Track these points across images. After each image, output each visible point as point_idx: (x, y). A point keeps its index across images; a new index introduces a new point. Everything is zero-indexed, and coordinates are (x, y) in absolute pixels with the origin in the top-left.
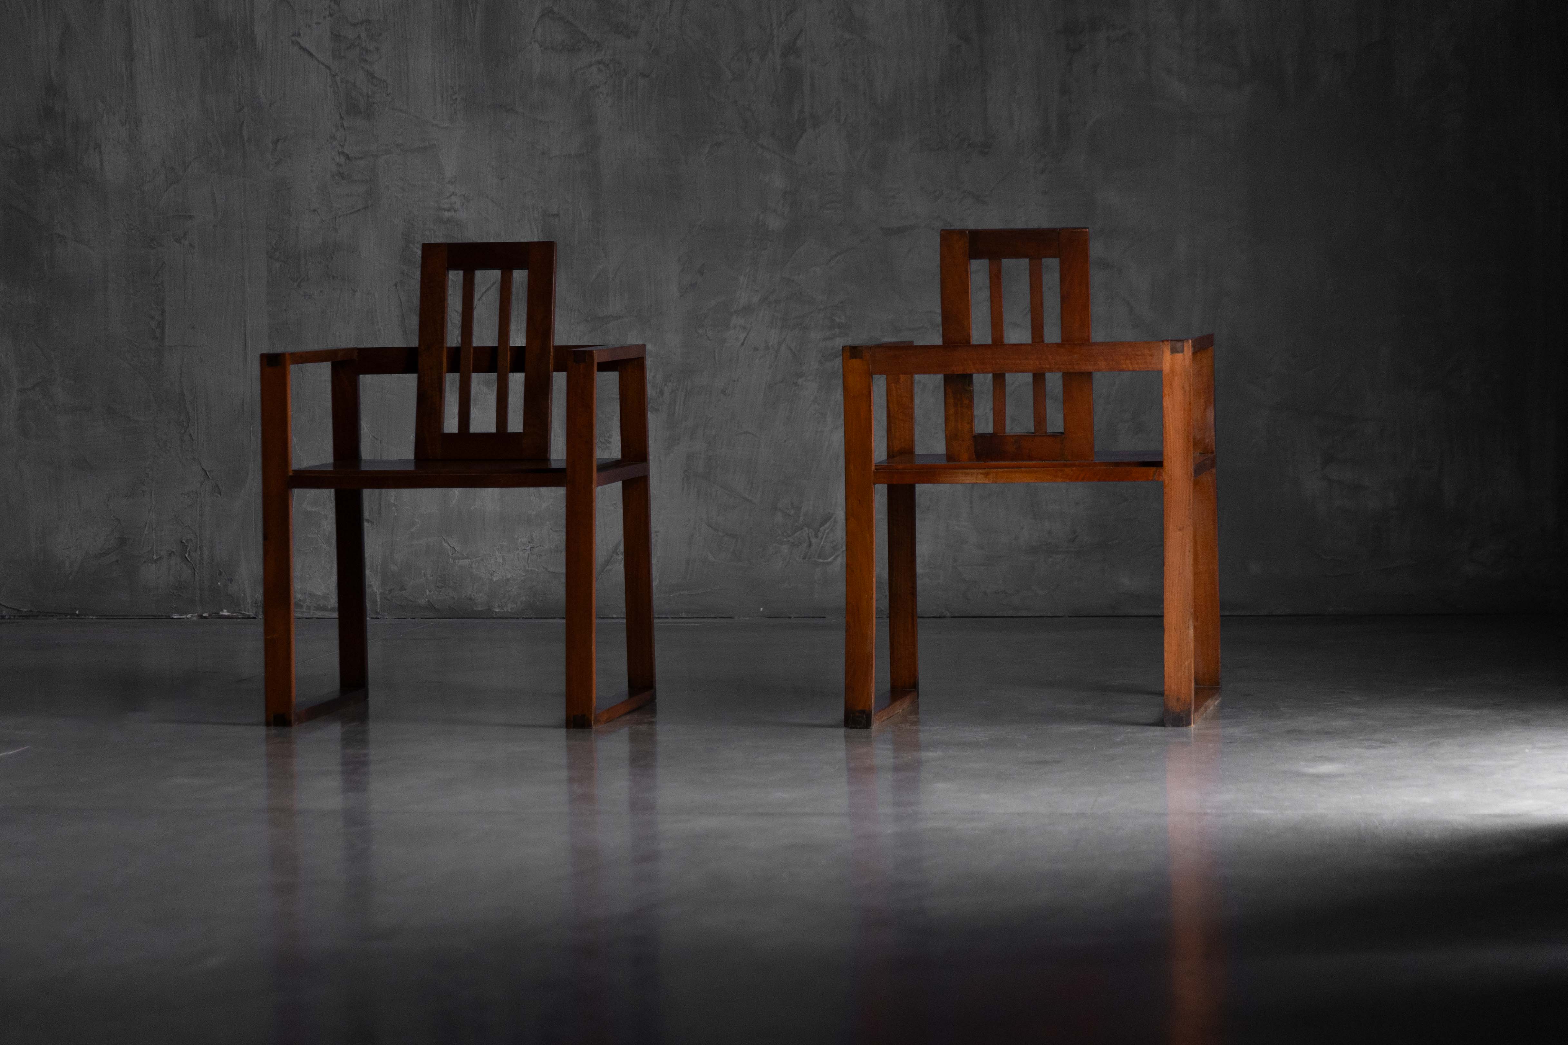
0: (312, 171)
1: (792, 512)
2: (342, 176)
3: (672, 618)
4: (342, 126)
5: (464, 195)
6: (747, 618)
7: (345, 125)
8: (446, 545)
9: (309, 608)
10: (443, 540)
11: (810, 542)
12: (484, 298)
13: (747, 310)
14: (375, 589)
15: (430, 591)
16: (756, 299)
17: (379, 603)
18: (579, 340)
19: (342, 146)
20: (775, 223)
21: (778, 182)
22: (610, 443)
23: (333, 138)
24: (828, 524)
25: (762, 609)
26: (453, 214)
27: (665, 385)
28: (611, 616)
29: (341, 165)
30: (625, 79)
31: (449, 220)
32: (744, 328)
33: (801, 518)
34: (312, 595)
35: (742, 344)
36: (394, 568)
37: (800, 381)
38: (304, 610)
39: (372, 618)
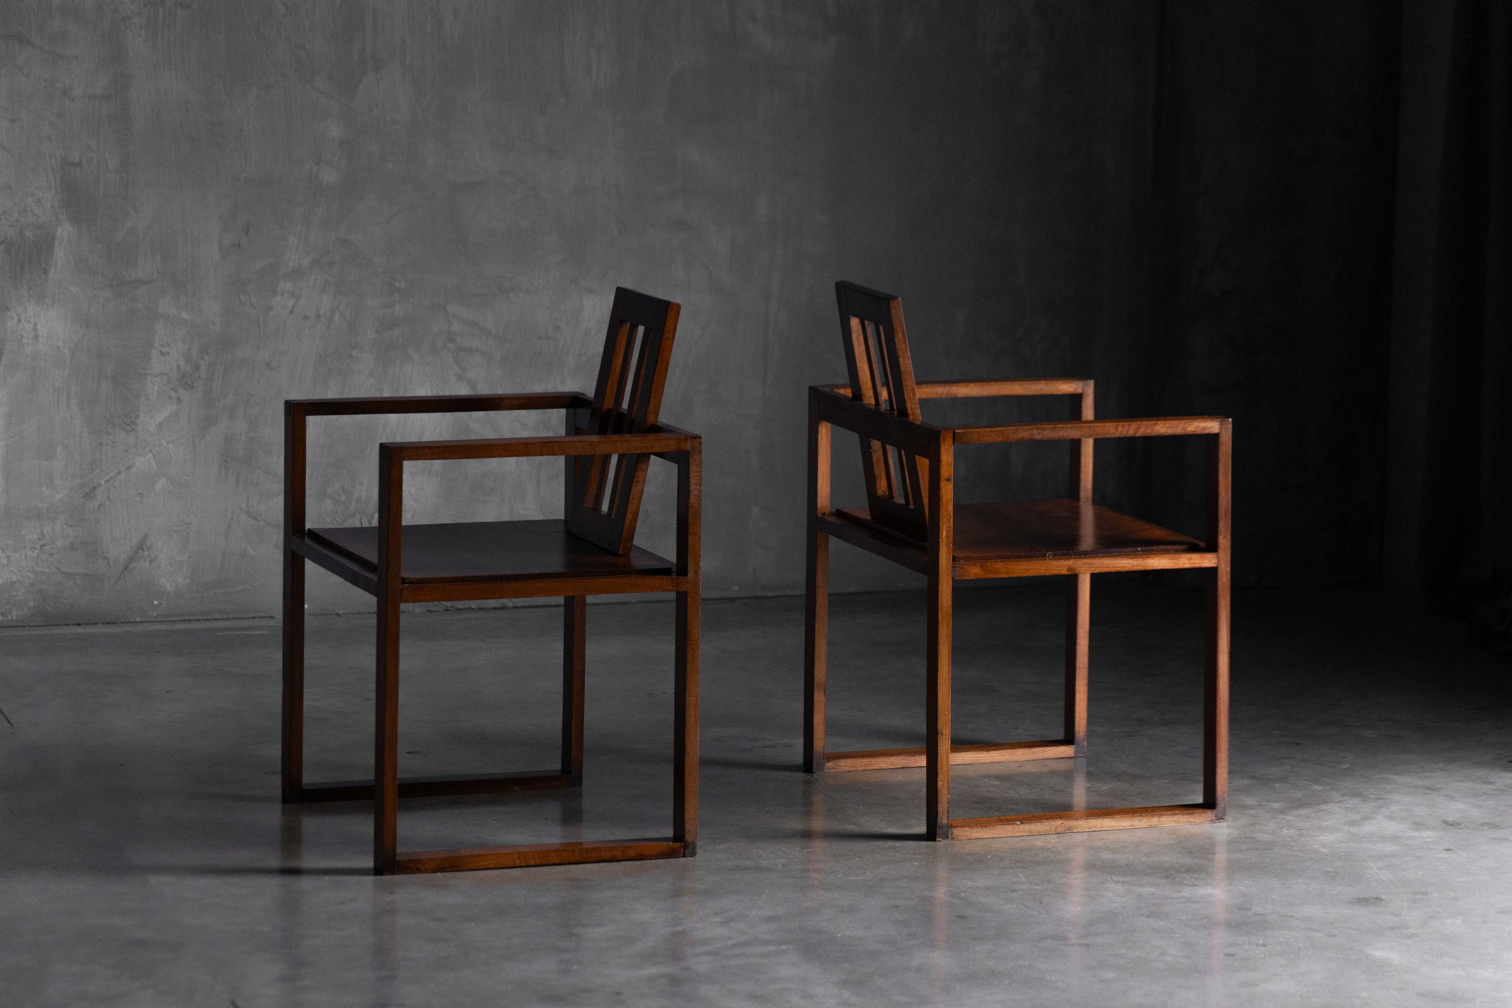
1: (343, 498)
3: (205, 620)
13: (297, 274)
16: (306, 262)
18: (103, 308)
20: (329, 177)
21: (335, 130)
22: (136, 424)
27: (202, 358)
28: (133, 620)
30: (161, 11)
32: (293, 294)
33: (353, 504)
35: (291, 312)
37: (355, 353)
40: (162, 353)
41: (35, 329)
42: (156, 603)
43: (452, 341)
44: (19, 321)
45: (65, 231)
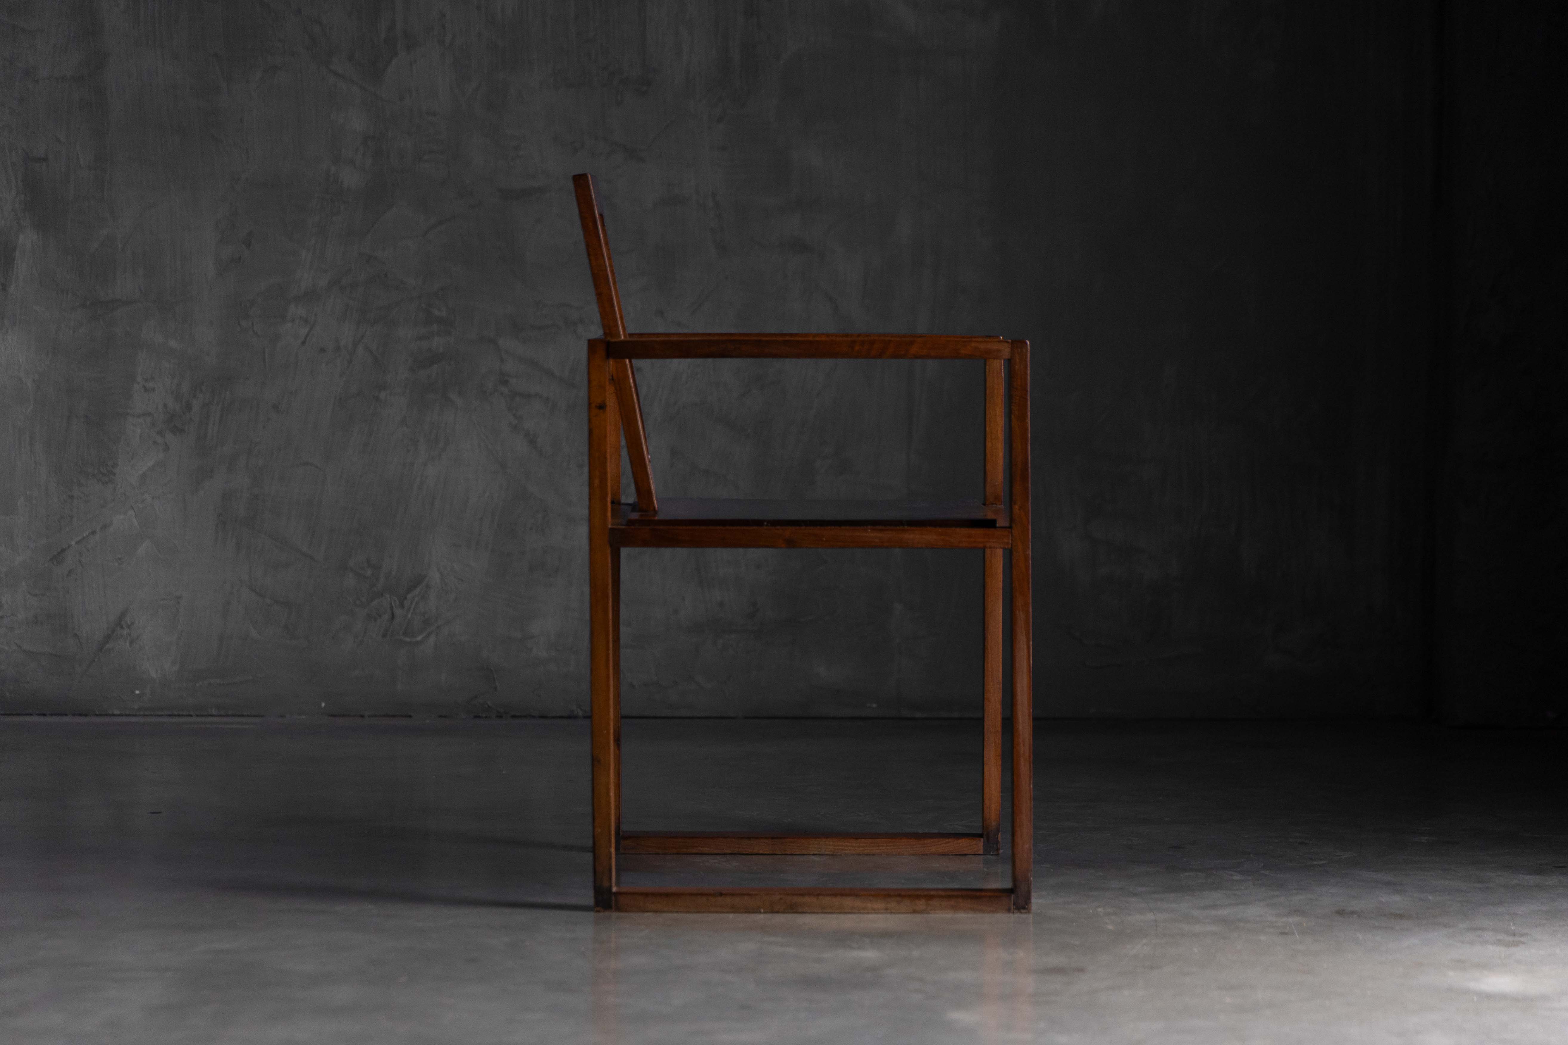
1: (369, 572)
6: (303, 717)
11: (393, 614)
13: (311, 297)
16: (323, 282)
18: (74, 332)
20: (350, 179)
21: (357, 122)
22: (114, 474)
24: (418, 590)
25: (323, 705)
27: (194, 396)
28: (111, 712)
32: (306, 321)
33: (381, 582)
35: (304, 343)
37: (383, 395)
40: (146, 389)
42: (137, 692)
43: (506, 383)
45: (28, 239)
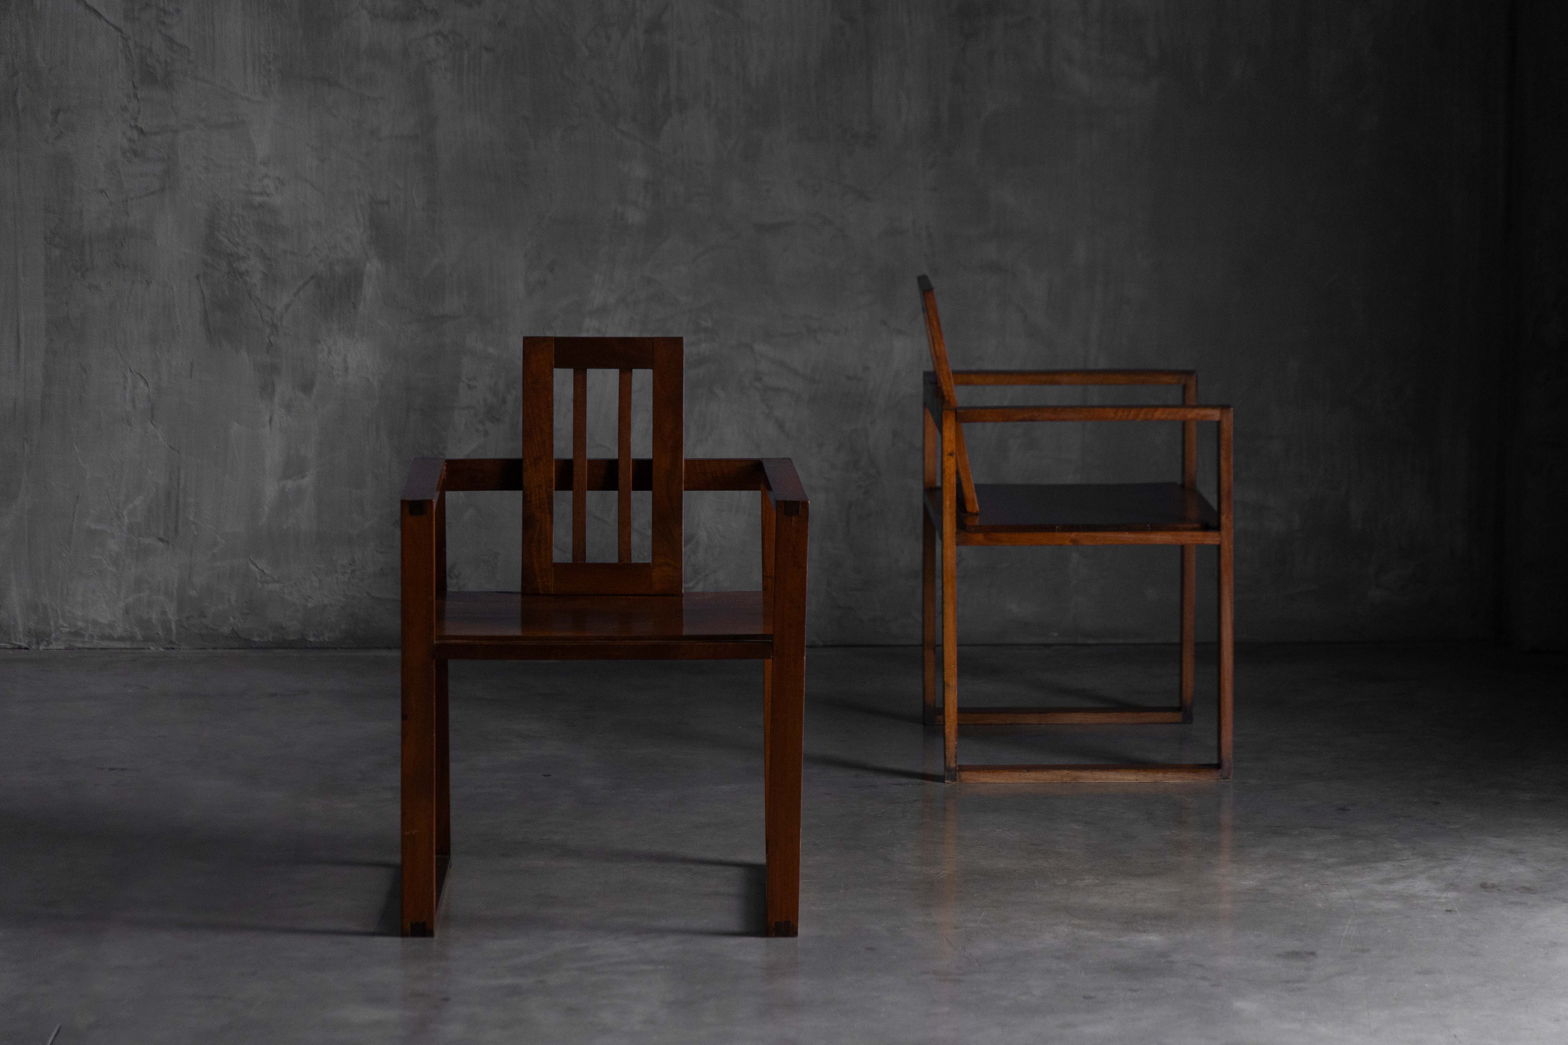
0: (99, 147)
2: (135, 153)
4: (136, 96)
5: (278, 179)
7: (139, 97)
8: (252, 567)
9: (91, 636)
10: (250, 562)
12: (301, 293)
14: (170, 616)
15: (234, 618)
16: (612, 300)
17: (174, 631)
18: (411, 341)
19: (136, 119)
20: (635, 216)
21: (639, 171)
23: (125, 109)
26: (266, 198)
29: (134, 141)
30: (466, 53)
31: (261, 205)
34: (95, 623)
36: (193, 593)
38: (86, 640)
39: (167, 649)
40: (470, 387)
41: (345, 361)
43: (759, 379)
44: (330, 353)
45: (373, 267)
